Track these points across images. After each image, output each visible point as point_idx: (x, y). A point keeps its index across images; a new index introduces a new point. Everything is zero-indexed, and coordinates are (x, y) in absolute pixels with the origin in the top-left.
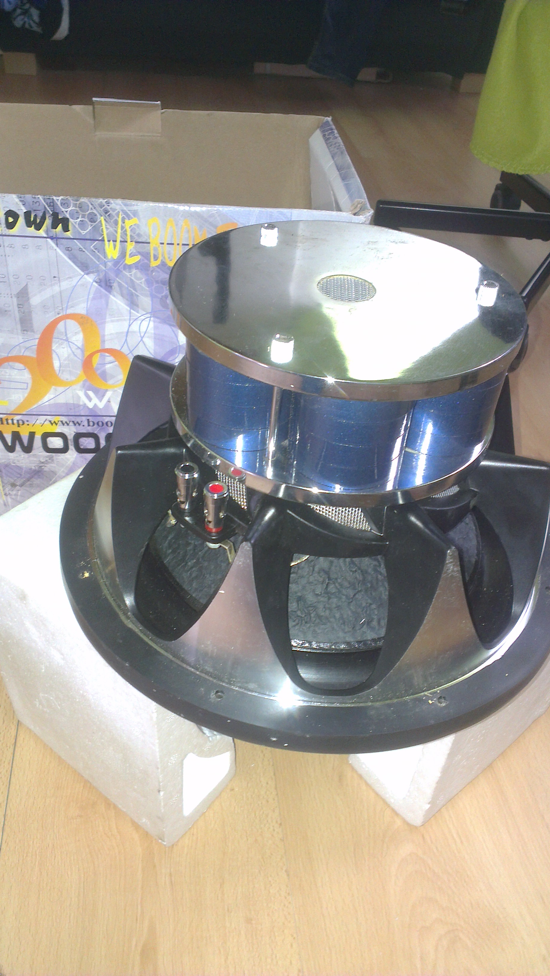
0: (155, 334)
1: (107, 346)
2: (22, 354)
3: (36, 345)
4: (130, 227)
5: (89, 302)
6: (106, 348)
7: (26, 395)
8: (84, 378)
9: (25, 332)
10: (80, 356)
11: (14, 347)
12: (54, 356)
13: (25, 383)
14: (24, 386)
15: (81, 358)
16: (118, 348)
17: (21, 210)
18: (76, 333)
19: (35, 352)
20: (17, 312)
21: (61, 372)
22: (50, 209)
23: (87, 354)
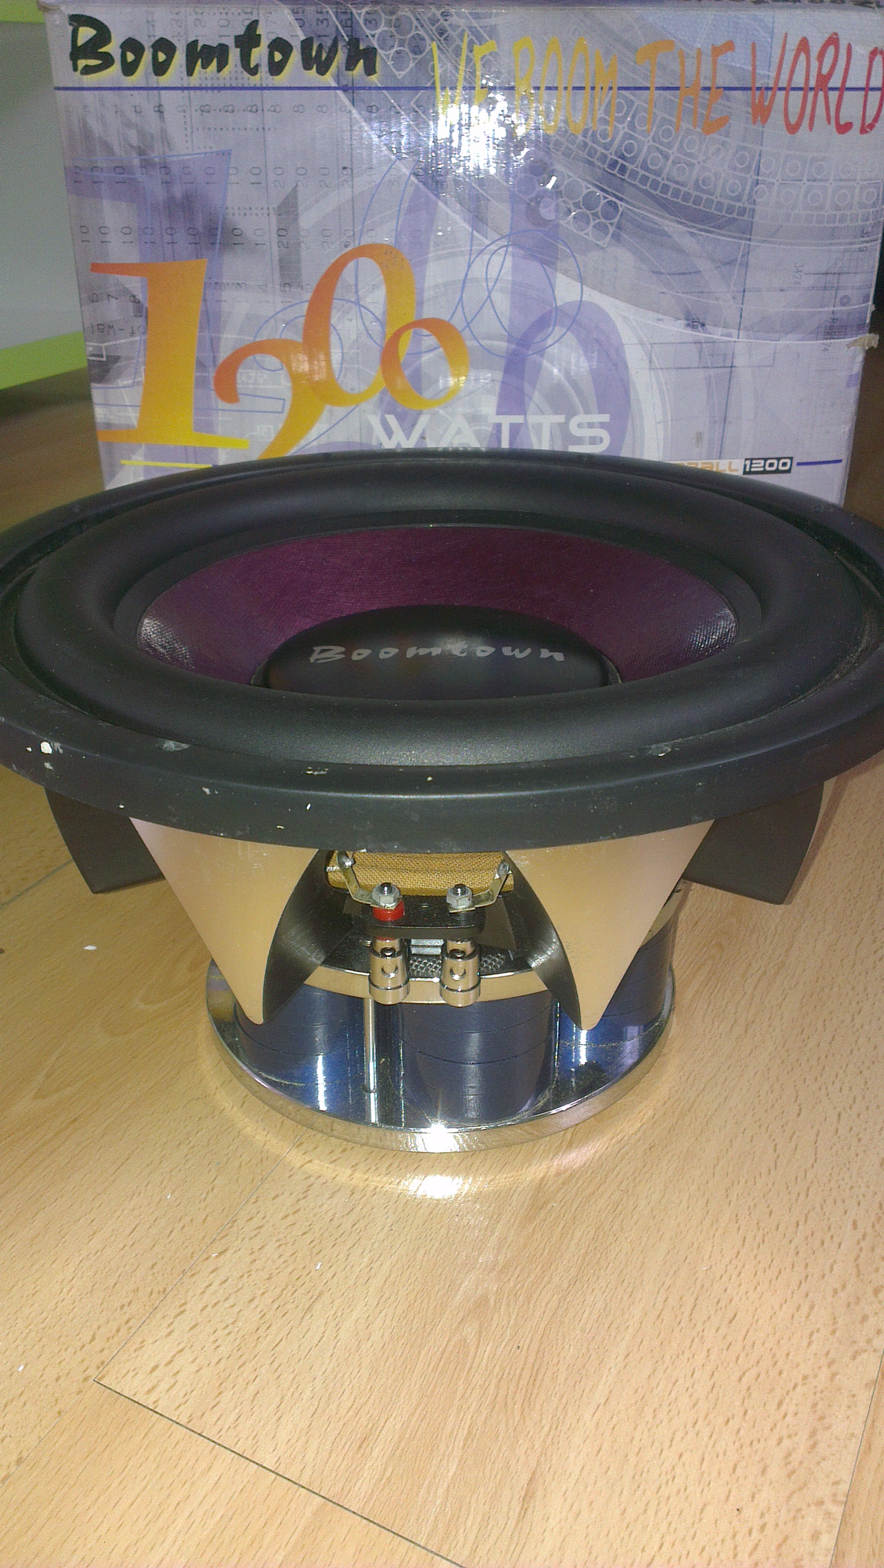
0: (514, 283)
1: (428, 313)
2: (278, 337)
3: (302, 316)
4: (482, 59)
5: (401, 219)
6: (425, 317)
7: (280, 426)
8: (383, 385)
9: (287, 288)
10: (377, 337)
11: (265, 323)
12: (334, 338)
13: (280, 399)
14: (278, 405)
15: (379, 342)
16: (445, 317)
17: (296, 36)
18: (375, 287)
19: (301, 332)
20: (275, 247)
21: (343, 372)
22: (345, 32)
23: (390, 332)
